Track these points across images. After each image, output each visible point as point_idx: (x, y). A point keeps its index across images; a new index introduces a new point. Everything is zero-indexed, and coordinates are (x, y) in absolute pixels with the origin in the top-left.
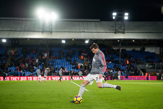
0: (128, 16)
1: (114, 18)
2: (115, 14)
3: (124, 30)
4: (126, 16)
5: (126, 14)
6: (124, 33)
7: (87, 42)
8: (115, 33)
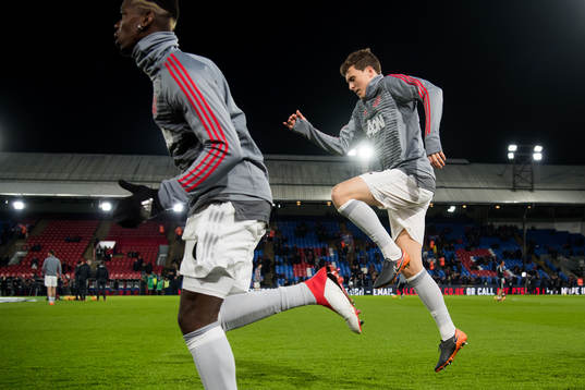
0: (542, 152)
1: (511, 156)
2: (513, 148)
3: (532, 183)
4: (538, 154)
5: (538, 149)
6: (531, 190)
7: (452, 209)
8: (514, 189)
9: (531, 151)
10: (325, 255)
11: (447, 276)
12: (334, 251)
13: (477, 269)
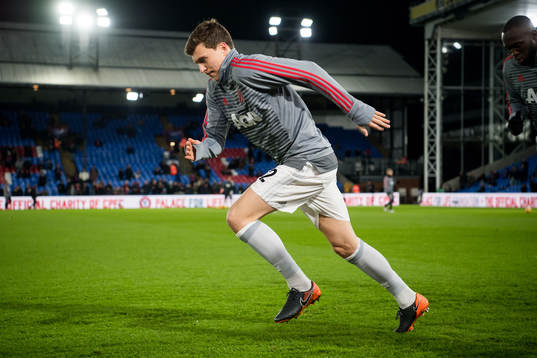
0: (312, 27)
1: (273, 31)
2: (275, 21)
4: (306, 29)
5: (307, 23)
7: (198, 98)
9: (297, 25)
10: (32, 156)
11: (192, 183)
12: (43, 151)
13: (230, 174)
